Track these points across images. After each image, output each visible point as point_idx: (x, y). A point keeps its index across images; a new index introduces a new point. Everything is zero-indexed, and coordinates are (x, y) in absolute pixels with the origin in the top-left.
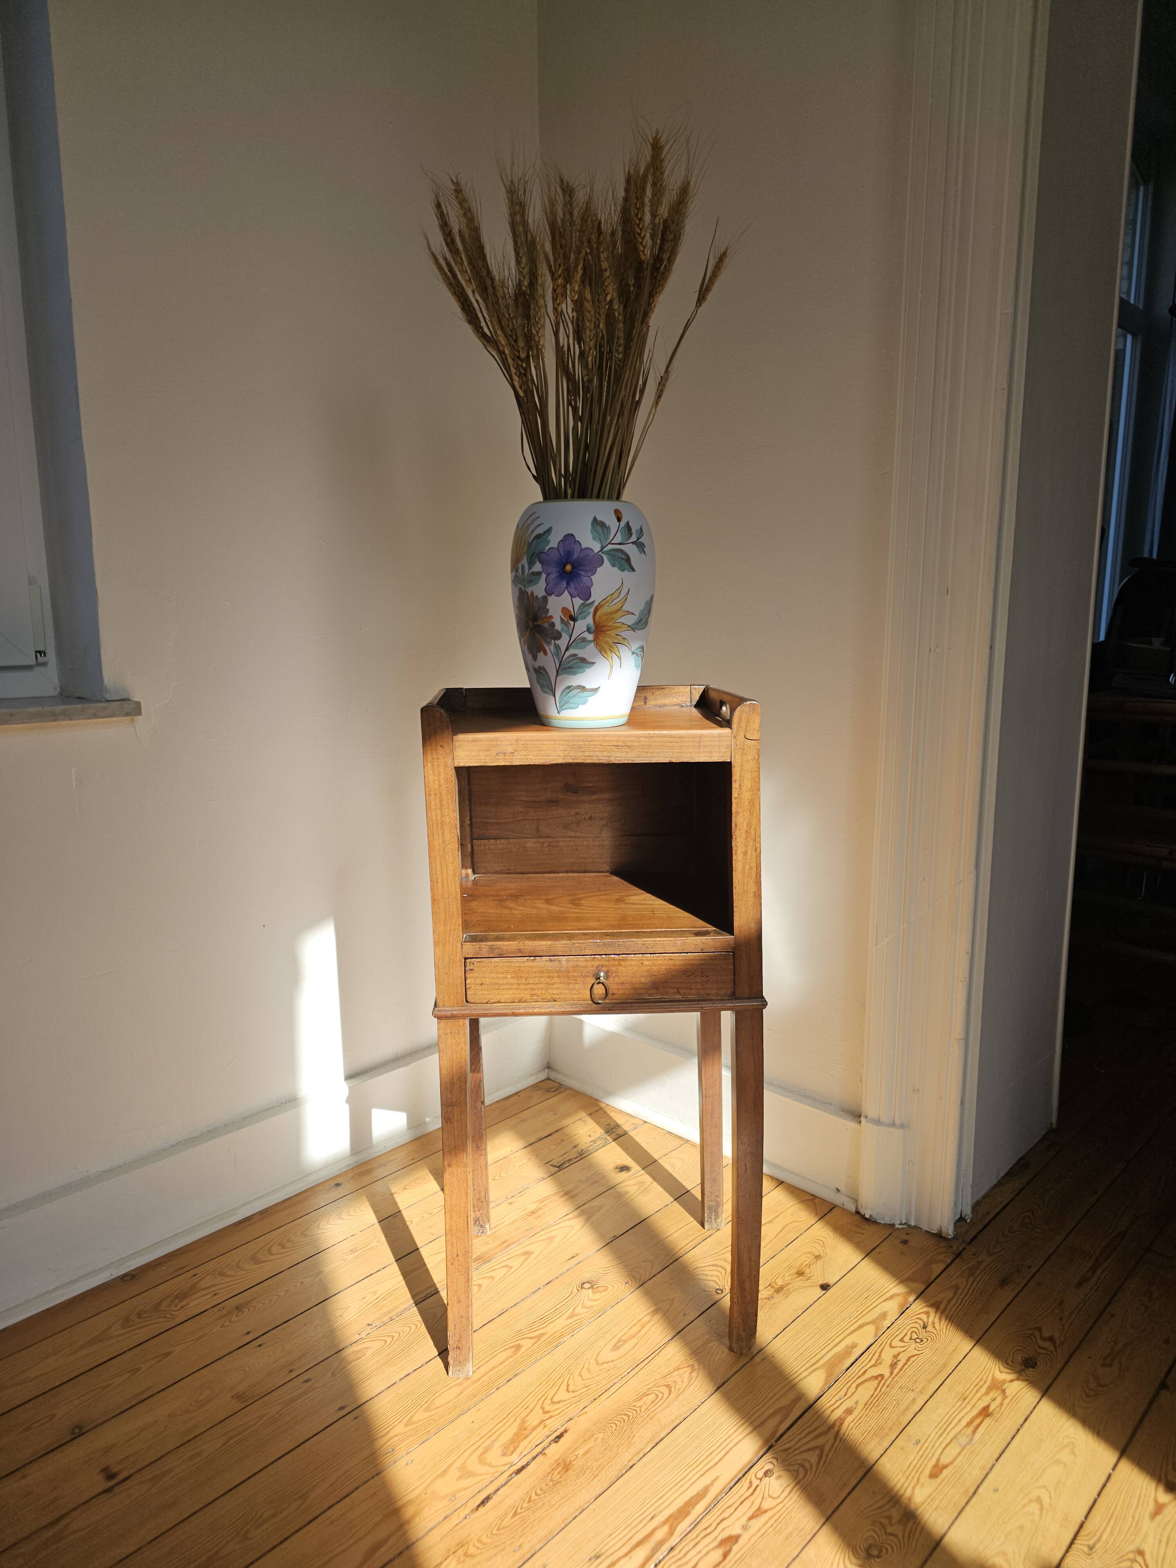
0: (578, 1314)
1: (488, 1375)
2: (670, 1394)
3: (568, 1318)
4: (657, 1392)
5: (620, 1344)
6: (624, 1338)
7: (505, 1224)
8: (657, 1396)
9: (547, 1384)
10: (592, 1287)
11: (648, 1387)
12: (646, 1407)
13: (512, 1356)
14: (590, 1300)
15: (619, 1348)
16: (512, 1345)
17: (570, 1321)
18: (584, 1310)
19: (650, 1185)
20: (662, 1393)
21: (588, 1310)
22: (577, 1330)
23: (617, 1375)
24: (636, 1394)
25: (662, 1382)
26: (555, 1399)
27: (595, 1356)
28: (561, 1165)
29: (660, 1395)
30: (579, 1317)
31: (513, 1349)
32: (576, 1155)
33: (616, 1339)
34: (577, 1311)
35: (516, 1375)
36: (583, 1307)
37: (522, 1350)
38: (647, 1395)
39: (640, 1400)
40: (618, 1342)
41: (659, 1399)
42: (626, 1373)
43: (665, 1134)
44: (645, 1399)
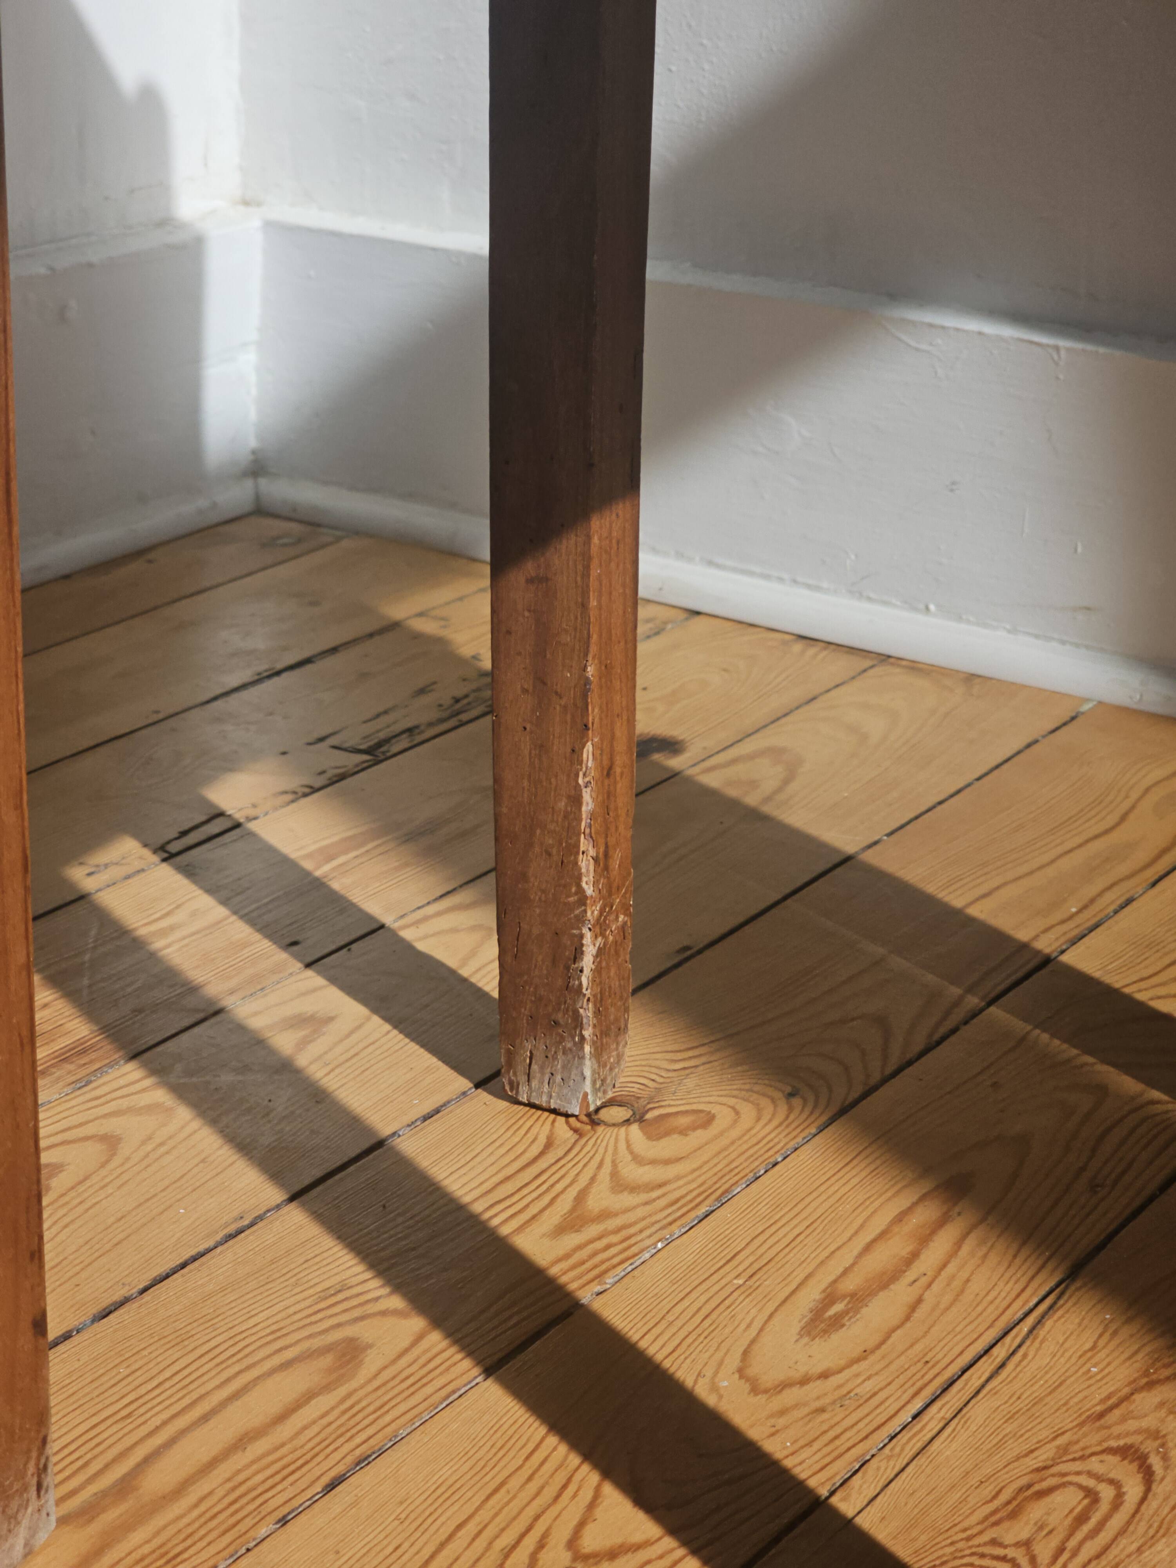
0: (605, 1215)
1: (224, 1471)
2: (1148, 1490)
3: (560, 1230)
4: (1084, 1480)
5: (838, 1307)
6: (850, 1285)
7: (178, 934)
8: (1093, 1497)
9: (533, 1487)
10: (638, 1118)
11: (1032, 1462)
12: (1054, 1542)
13: (327, 1388)
14: (638, 1159)
15: (837, 1323)
16: (317, 1343)
17: (572, 1240)
18: (628, 1199)
19: (779, 790)
20: (1111, 1482)
21: (644, 1197)
22: (619, 1271)
23: (864, 1428)
24: (988, 1491)
25: (1092, 1439)
26: (590, 1542)
27: (733, 1361)
28: (379, 745)
29: (1107, 1493)
30: (612, 1224)
31: (327, 1360)
32: (434, 715)
33: (812, 1295)
34: (595, 1202)
35: (363, 1462)
36: (619, 1185)
37: (371, 1363)
38: (1042, 1494)
39: (1013, 1515)
40: (830, 1298)
41: (1104, 1507)
42: (905, 1417)
43: (785, 643)
44: (1036, 1512)
